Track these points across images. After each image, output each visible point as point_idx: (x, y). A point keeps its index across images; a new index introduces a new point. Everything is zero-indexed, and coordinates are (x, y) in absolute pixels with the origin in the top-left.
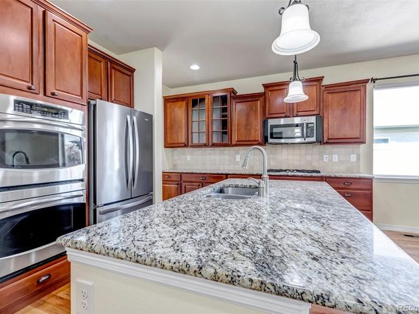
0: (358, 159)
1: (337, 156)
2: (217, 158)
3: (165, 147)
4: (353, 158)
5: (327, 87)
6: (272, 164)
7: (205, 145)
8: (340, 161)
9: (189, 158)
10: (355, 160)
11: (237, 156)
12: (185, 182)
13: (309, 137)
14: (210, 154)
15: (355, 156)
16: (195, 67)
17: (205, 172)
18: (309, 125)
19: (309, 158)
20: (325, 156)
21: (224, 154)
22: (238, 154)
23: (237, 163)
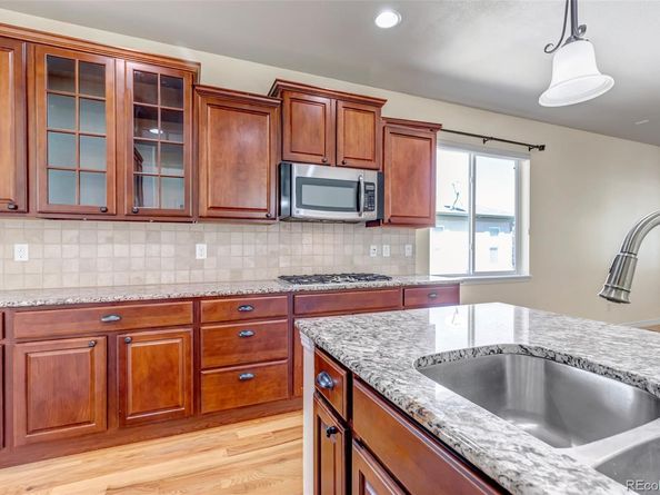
0: (414, 252)
1: (388, 247)
2: (137, 251)
4: (409, 250)
5: (390, 121)
7: (104, 215)
8: (392, 256)
9: (21, 252)
10: (411, 254)
11: (198, 246)
12: (22, 341)
13: (368, 210)
14: (110, 240)
15: (411, 246)
17: (120, 297)
18: (369, 187)
19: (348, 250)
20: (372, 247)
21: (159, 242)
22: (201, 241)
23: (200, 265)
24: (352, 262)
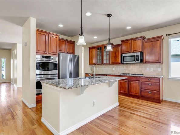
1: (152, 68)
3: (89, 65)
4: (159, 69)
6: (126, 71)
8: (154, 71)
9: (98, 69)
10: (160, 70)
13: (137, 61)
14: (104, 67)
16: (95, 37)
18: (137, 56)
19: (141, 69)
20: (147, 68)
22: (114, 67)
23: (114, 71)
24: (141, 72)
